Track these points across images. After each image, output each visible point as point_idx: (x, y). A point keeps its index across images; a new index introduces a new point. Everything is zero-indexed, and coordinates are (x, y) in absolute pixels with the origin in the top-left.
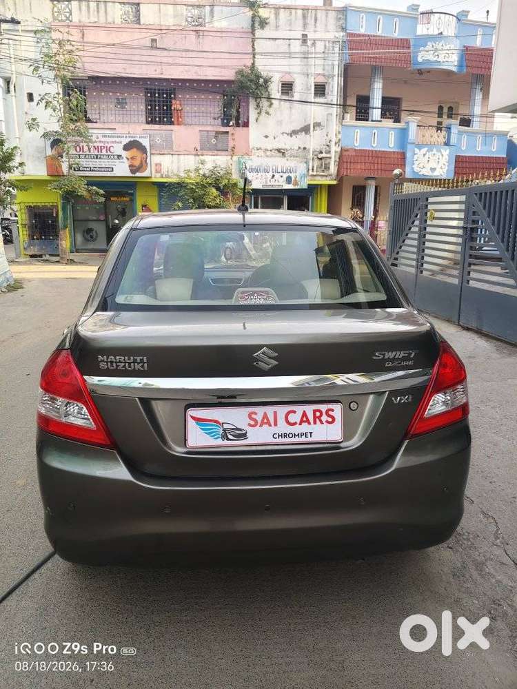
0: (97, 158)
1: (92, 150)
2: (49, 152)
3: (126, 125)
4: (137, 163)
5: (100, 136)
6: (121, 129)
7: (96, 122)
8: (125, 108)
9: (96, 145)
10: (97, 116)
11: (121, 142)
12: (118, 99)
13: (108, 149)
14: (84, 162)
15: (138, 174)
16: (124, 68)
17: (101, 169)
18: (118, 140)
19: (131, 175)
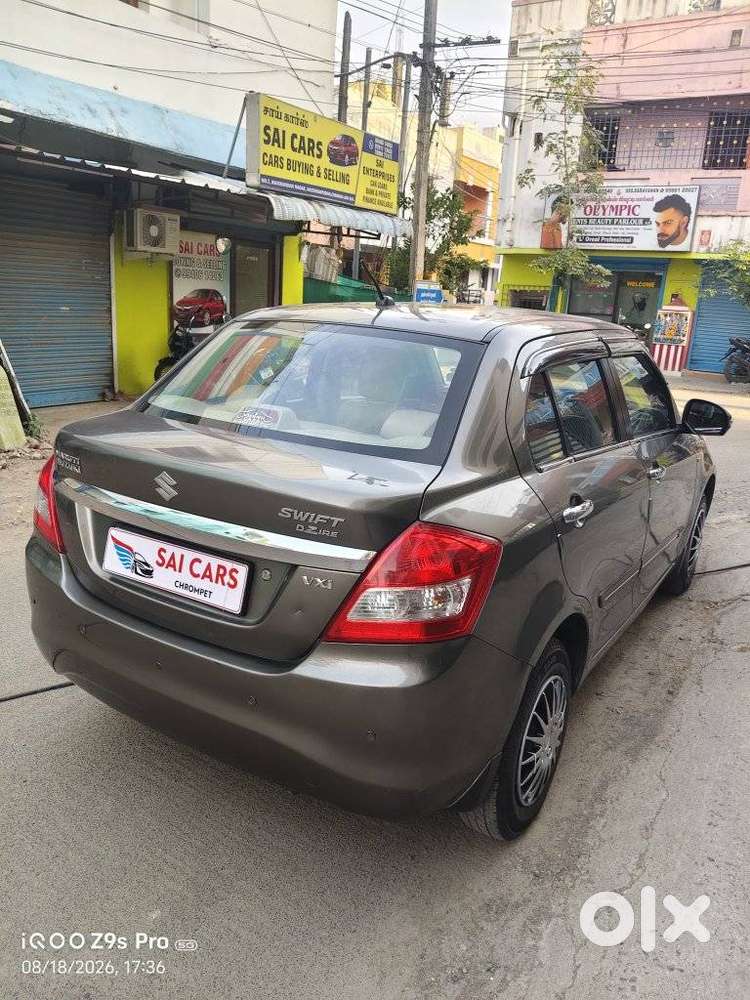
0: (613, 223)
1: (607, 212)
2: (548, 215)
3: (667, 172)
4: (671, 230)
5: (623, 190)
6: (658, 179)
7: (624, 170)
8: (670, 146)
9: (614, 204)
10: (626, 161)
11: (652, 199)
12: (661, 133)
13: (631, 210)
14: (591, 230)
15: (669, 248)
16: (678, 85)
17: (617, 239)
18: (649, 195)
19: (661, 249)
